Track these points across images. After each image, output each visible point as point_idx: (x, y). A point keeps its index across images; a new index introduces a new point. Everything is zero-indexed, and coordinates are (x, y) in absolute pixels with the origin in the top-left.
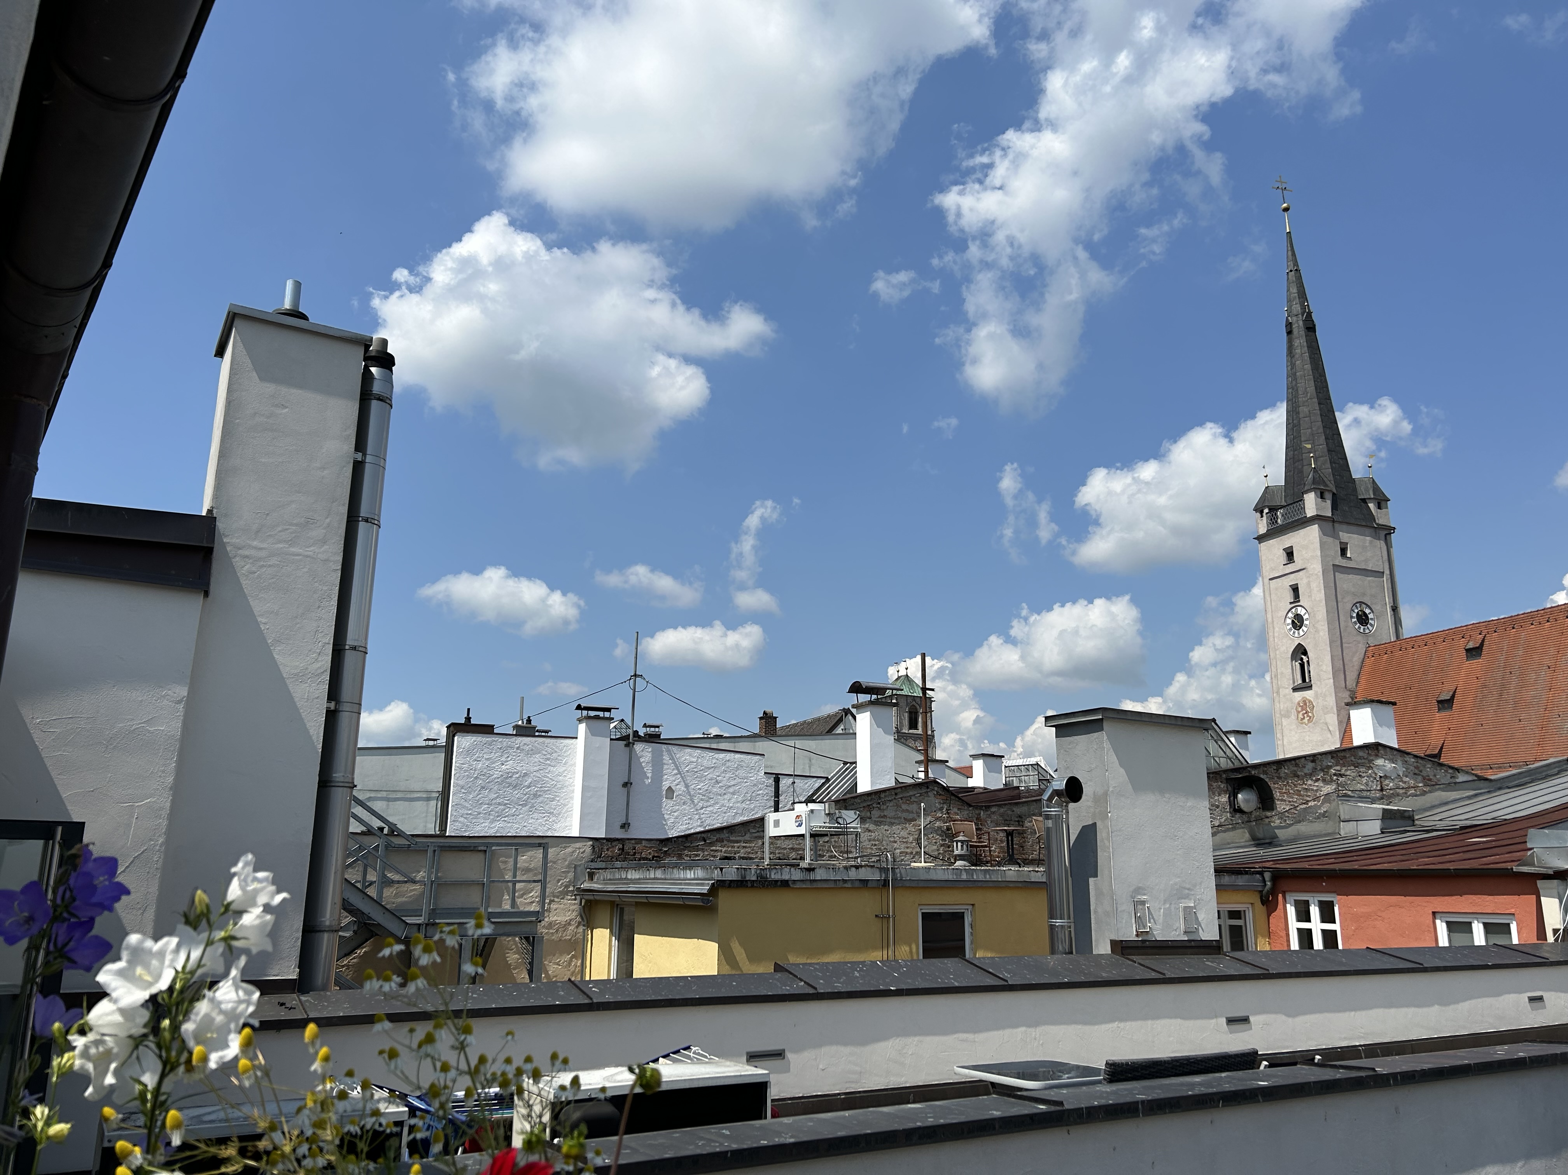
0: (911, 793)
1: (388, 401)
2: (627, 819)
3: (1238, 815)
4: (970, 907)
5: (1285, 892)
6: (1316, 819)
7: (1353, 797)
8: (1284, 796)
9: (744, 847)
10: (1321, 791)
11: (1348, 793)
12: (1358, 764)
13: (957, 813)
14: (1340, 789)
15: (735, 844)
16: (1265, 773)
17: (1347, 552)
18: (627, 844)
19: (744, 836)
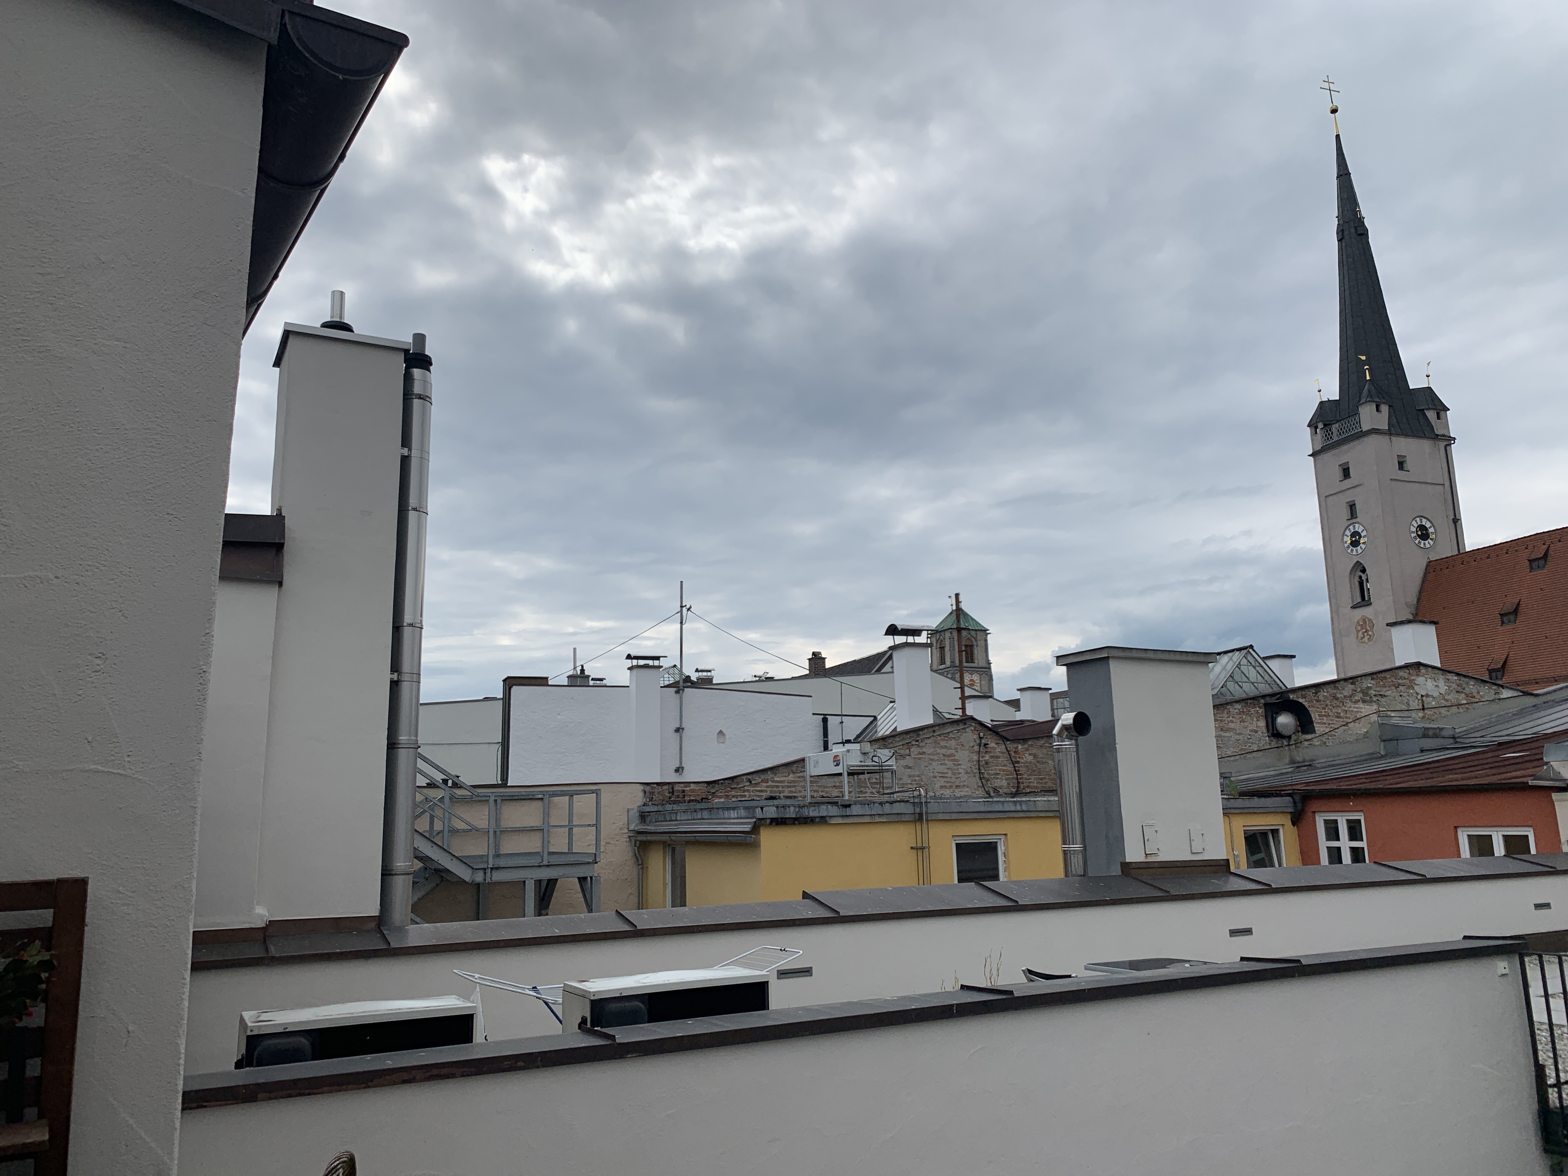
0: (949, 730)
1: (427, 399)
2: (681, 763)
3: (1277, 739)
4: (1004, 836)
5: (1314, 812)
6: (1357, 740)
7: (1394, 717)
8: (1323, 719)
9: (788, 787)
10: (1361, 712)
11: (1389, 713)
12: (1399, 685)
13: (995, 747)
14: (1381, 709)
15: (780, 784)
16: (1303, 697)
17: (1405, 465)
18: (677, 788)
19: (787, 776)
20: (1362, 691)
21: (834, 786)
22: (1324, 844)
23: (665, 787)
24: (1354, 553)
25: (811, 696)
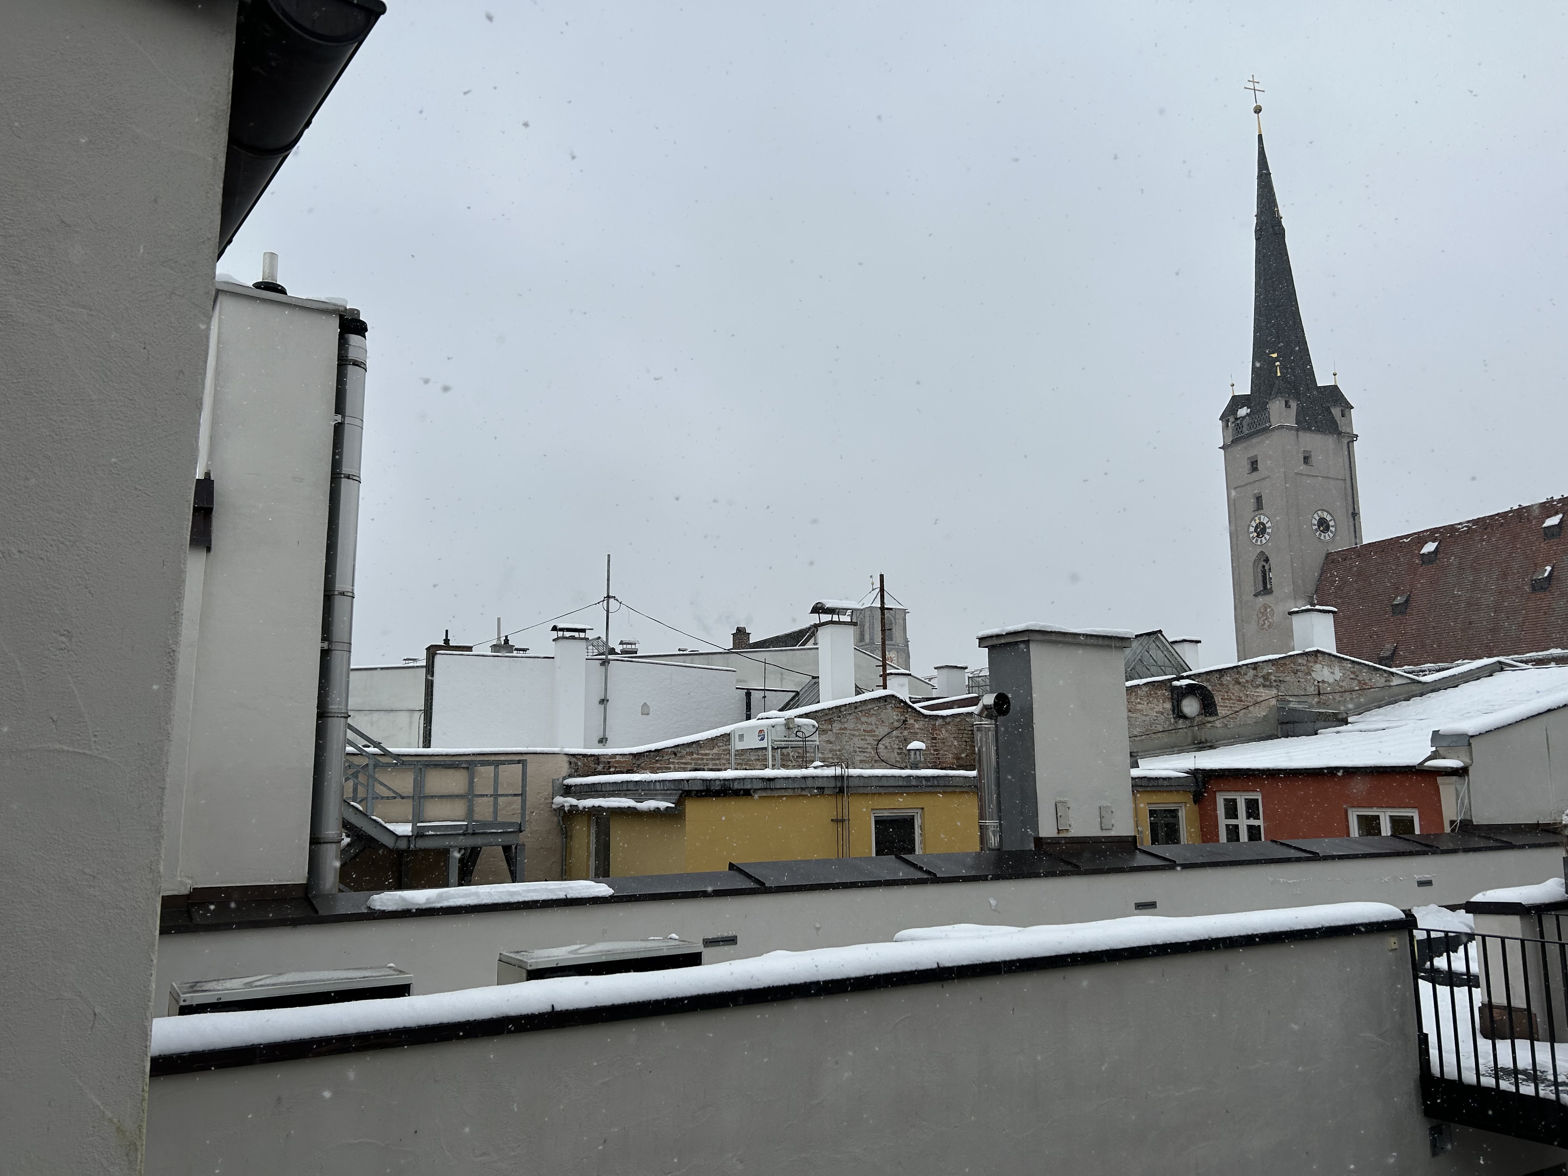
0: (869, 707)
1: (362, 366)
2: (604, 734)
3: (1181, 721)
4: (920, 811)
5: (1215, 792)
6: (1256, 723)
7: (1292, 701)
8: (1226, 703)
9: (713, 759)
10: (1261, 696)
11: (1287, 698)
12: (1297, 671)
13: (914, 724)
14: (1280, 694)
15: (704, 757)
16: (1208, 681)
17: (1310, 460)
19: (712, 750)
20: (1264, 677)
21: (759, 760)
22: (1223, 822)
23: (588, 759)
24: (1259, 543)
25: (733, 671)
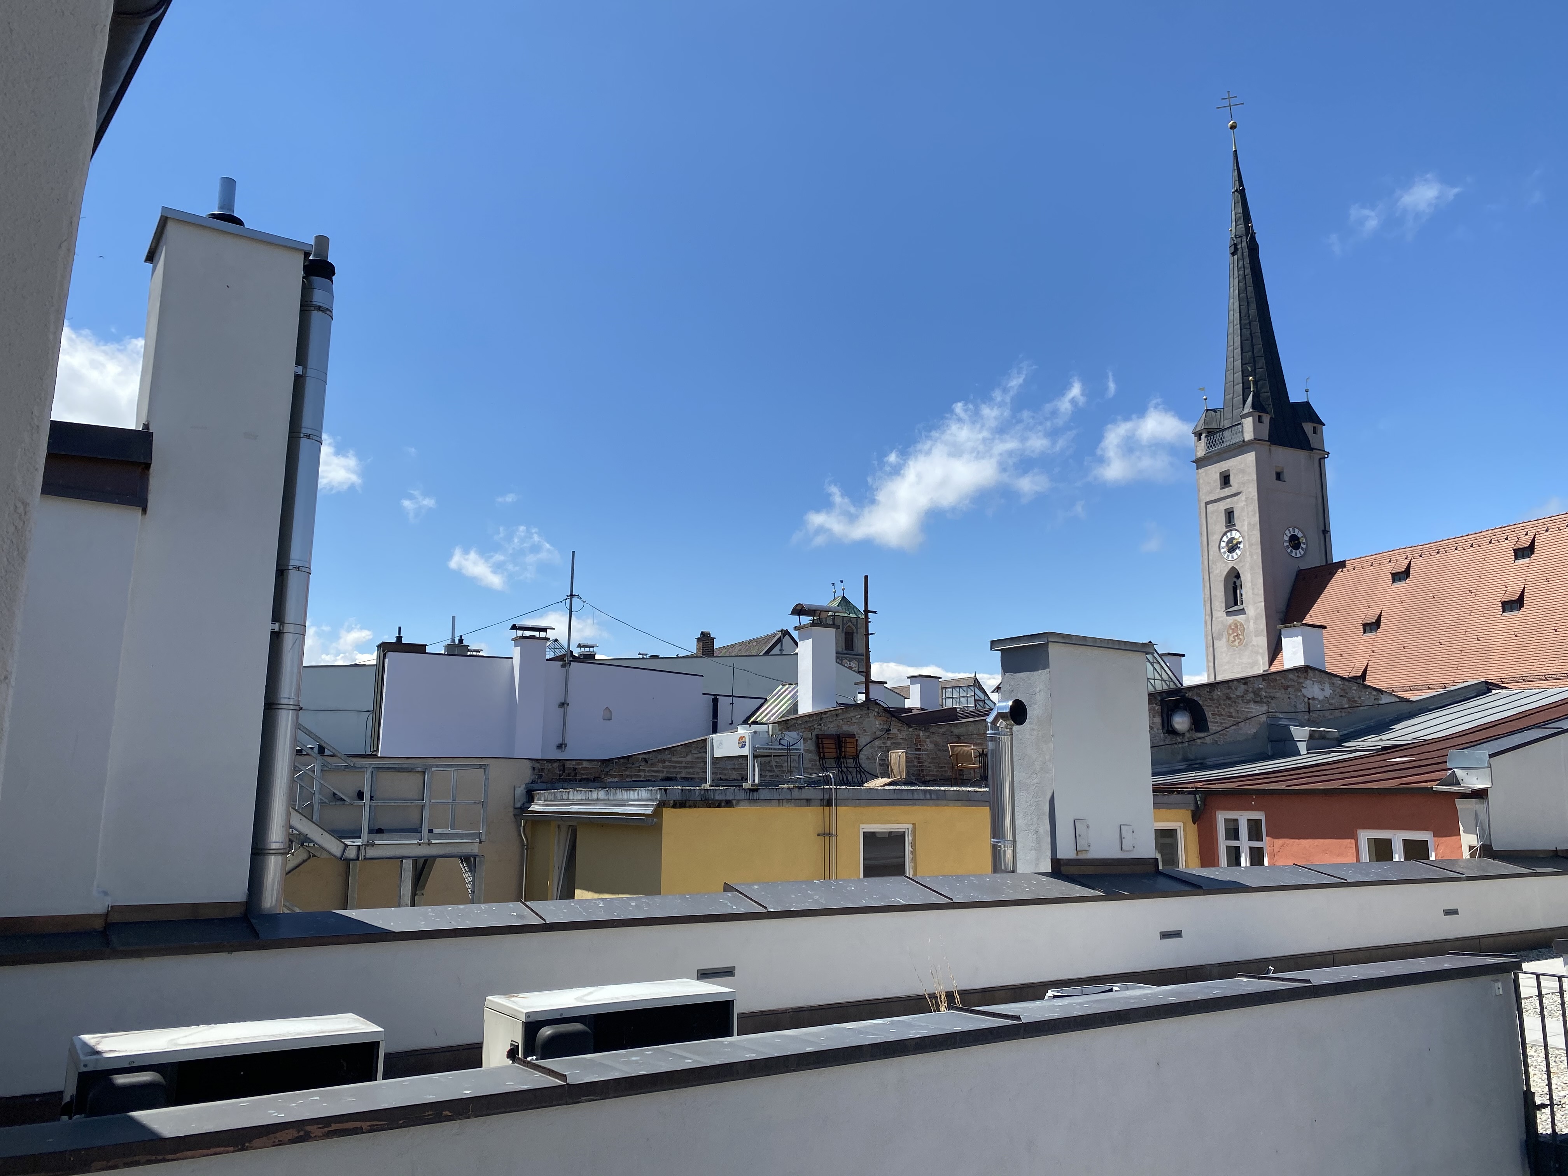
0: (852, 714)
1: (328, 313)
2: (563, 739)
3: (1171, 737)
4: (910, 826)
5: (1214, 811)
6: (1246, 740)
7: (1283, 718)
8: (1217, 718)
9: (685, 768)
10: (1252, 712)
11: (1277, 714)
12: (1288, 686)
13: (898, 734)
14: (1268, 710)
15: (677, 765)
16: (1198, 695)
17: (1281, 477)
18: (568, 765)
19: (685, 757)
20: (1254, 693)
21: (734, 769)
22: (1224, 844)
23: (556, 765)
24: (1230, 559)
25: (702, 676)
